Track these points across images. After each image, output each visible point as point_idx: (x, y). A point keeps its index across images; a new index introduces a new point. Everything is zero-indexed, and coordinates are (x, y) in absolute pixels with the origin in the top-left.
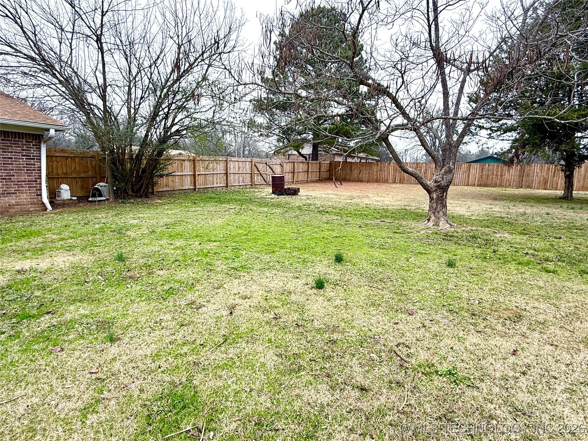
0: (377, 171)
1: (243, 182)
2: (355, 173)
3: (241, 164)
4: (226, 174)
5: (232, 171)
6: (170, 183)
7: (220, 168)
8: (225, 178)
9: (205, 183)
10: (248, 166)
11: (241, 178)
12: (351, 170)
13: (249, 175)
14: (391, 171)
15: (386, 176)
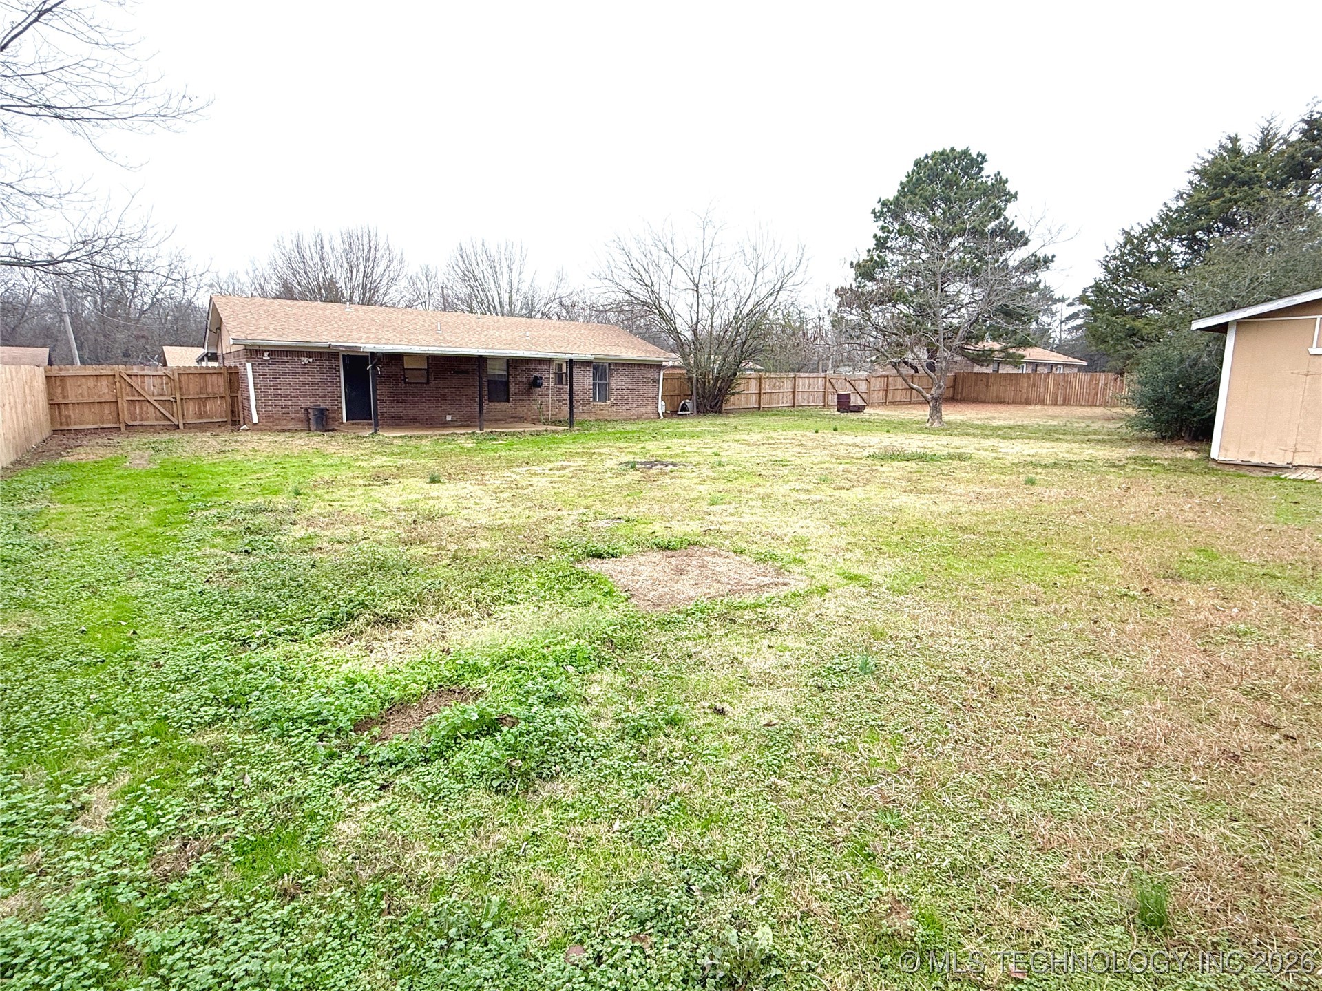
0: (1028, 387)
1: (813, 401)
2: (993, 391)
3: (811, 381)
4: (794, 392)
5: (801, 389)
6: (737, 402)
7: (787, 386)
8: (792, 396)
9: (770, 402)
10: (821, 382)
11: (811, 398)
12: (987, 386)
13: (821, 394)
14: (1051, 387)
15: (1042, 395)
